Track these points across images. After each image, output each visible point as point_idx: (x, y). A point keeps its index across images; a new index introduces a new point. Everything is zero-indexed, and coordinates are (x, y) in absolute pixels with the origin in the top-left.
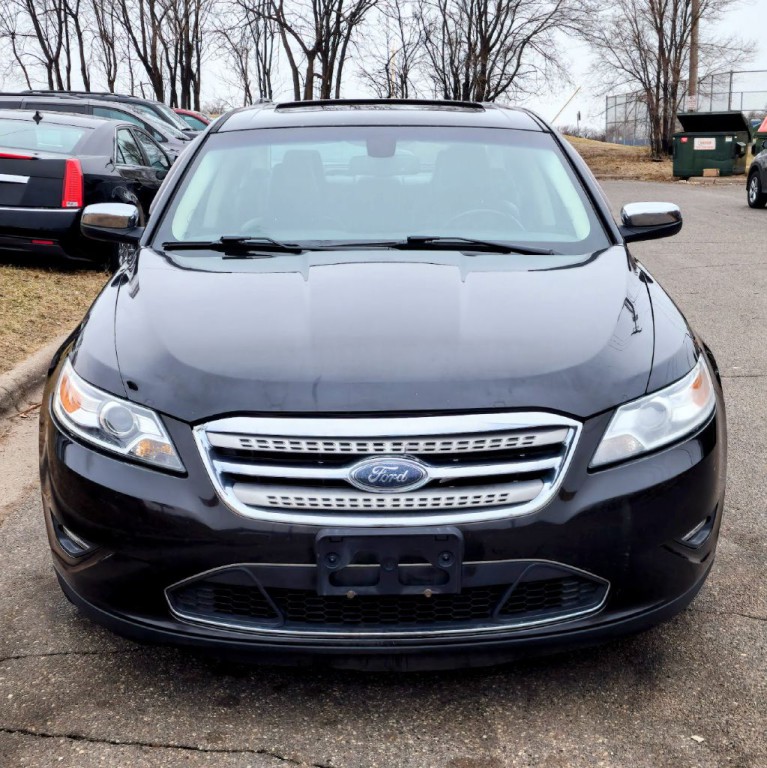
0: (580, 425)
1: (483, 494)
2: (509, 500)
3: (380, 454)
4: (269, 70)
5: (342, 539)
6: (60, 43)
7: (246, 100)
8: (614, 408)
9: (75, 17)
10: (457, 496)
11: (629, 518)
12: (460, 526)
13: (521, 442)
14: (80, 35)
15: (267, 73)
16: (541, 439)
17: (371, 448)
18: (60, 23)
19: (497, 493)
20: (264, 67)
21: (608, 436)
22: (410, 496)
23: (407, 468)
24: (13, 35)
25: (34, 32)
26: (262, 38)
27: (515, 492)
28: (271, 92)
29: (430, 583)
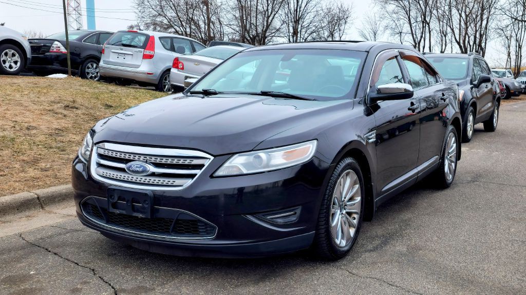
0: (212, 158)
1: (167, 181)
2: (175, 184)
3: (139, 160)
4: (521, 46)
5: (114, 190)
6: (421, 37)
7: (507, 60)
8: (234, 154)
9: (428, 24)
10: (161, 180)
11: (223, 199)
12: (153, 191)
13: (188, 162)
14: (430, 32)
15: (520, 47)
16: (196, 162)
17: (137, 158)
18: (423, 27)
19: (171, 180)
20: (519, 45)
21: (227, 164)
22: (145, 178)
23: (143, 166)
24: (401, 33)
25: (410, 32)
26: (520, 30)
27: (178, 181)
28: (521, 56)
29: (141, 213)
